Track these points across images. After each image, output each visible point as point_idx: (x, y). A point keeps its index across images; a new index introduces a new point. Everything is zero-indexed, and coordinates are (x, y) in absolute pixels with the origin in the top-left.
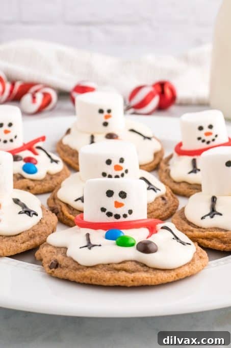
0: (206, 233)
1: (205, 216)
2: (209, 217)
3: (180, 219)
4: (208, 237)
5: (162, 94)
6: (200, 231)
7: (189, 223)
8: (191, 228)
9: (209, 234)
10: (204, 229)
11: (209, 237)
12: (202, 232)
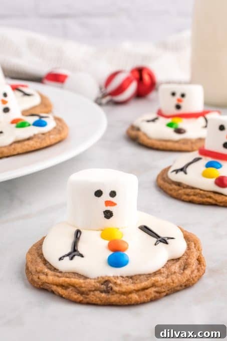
0: (62, 280)
1: (64, 257)
2: (67, 258)
3: (36, 255)
4: (63, 284)
5: (140, 80)
6: (55, 275)
7: (45, 262)
8: (46, 270)
9: (65, 282)
10: (61, 272)
11: (65, 284)
12: (58, 276)
